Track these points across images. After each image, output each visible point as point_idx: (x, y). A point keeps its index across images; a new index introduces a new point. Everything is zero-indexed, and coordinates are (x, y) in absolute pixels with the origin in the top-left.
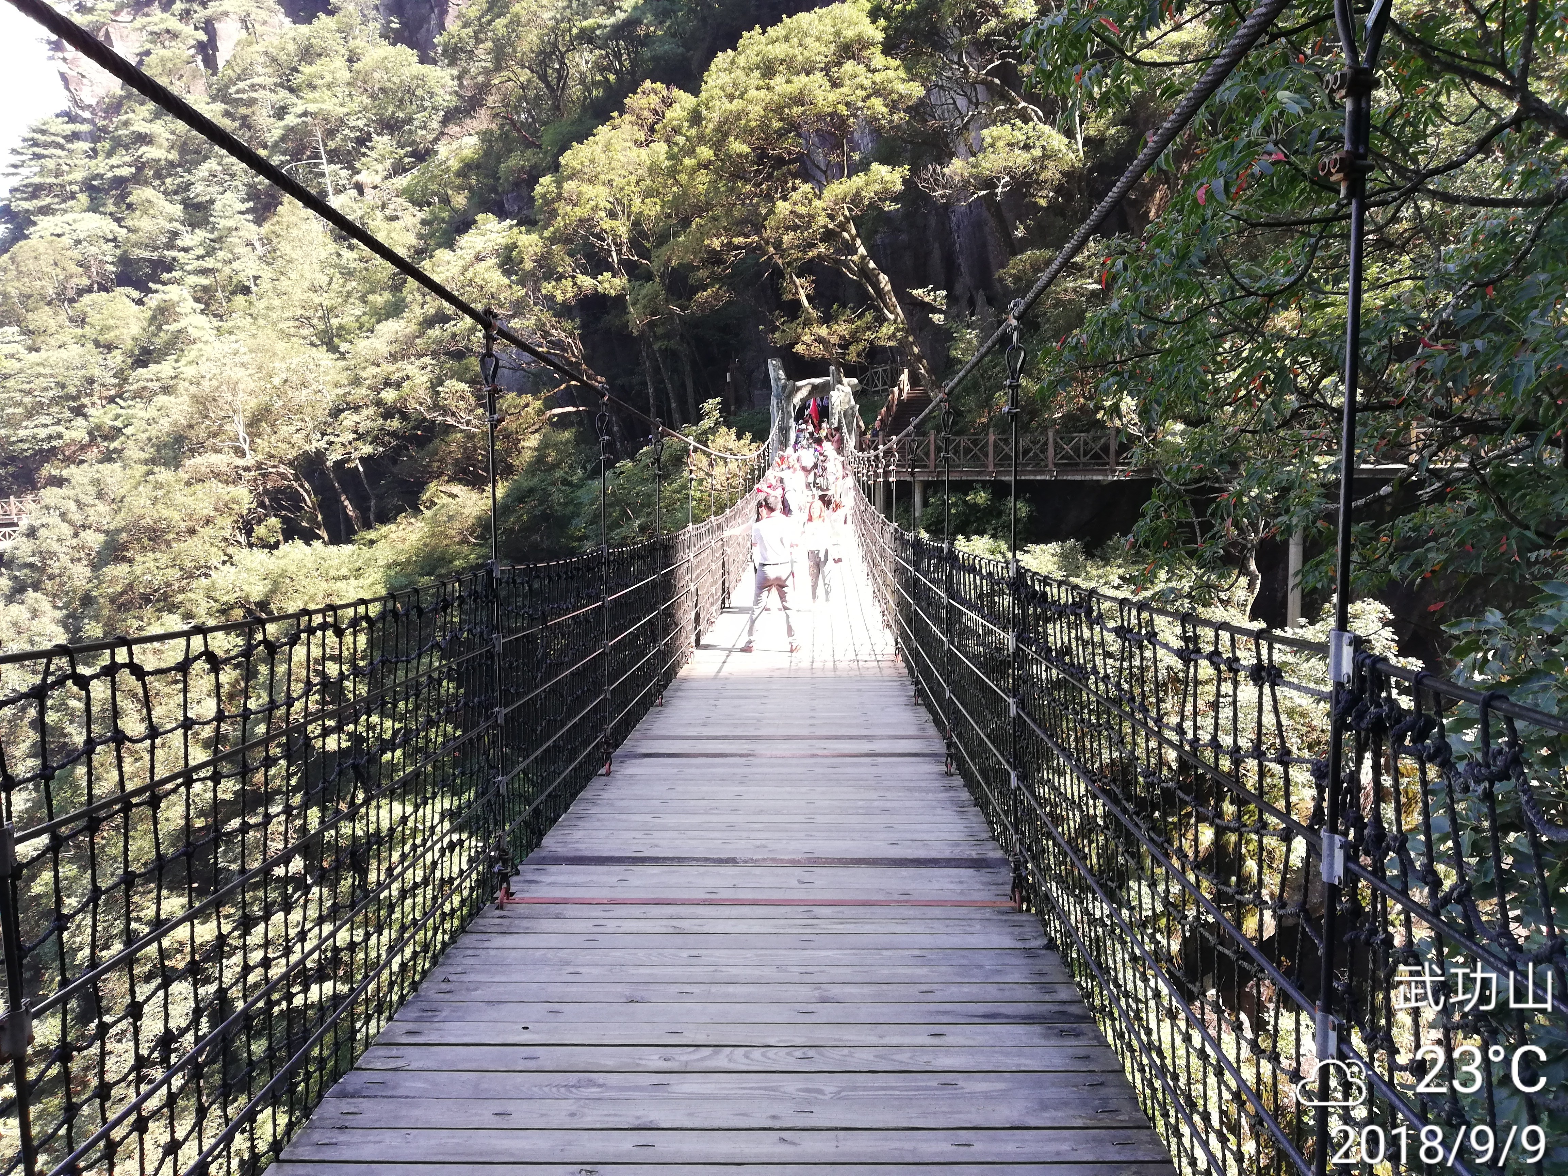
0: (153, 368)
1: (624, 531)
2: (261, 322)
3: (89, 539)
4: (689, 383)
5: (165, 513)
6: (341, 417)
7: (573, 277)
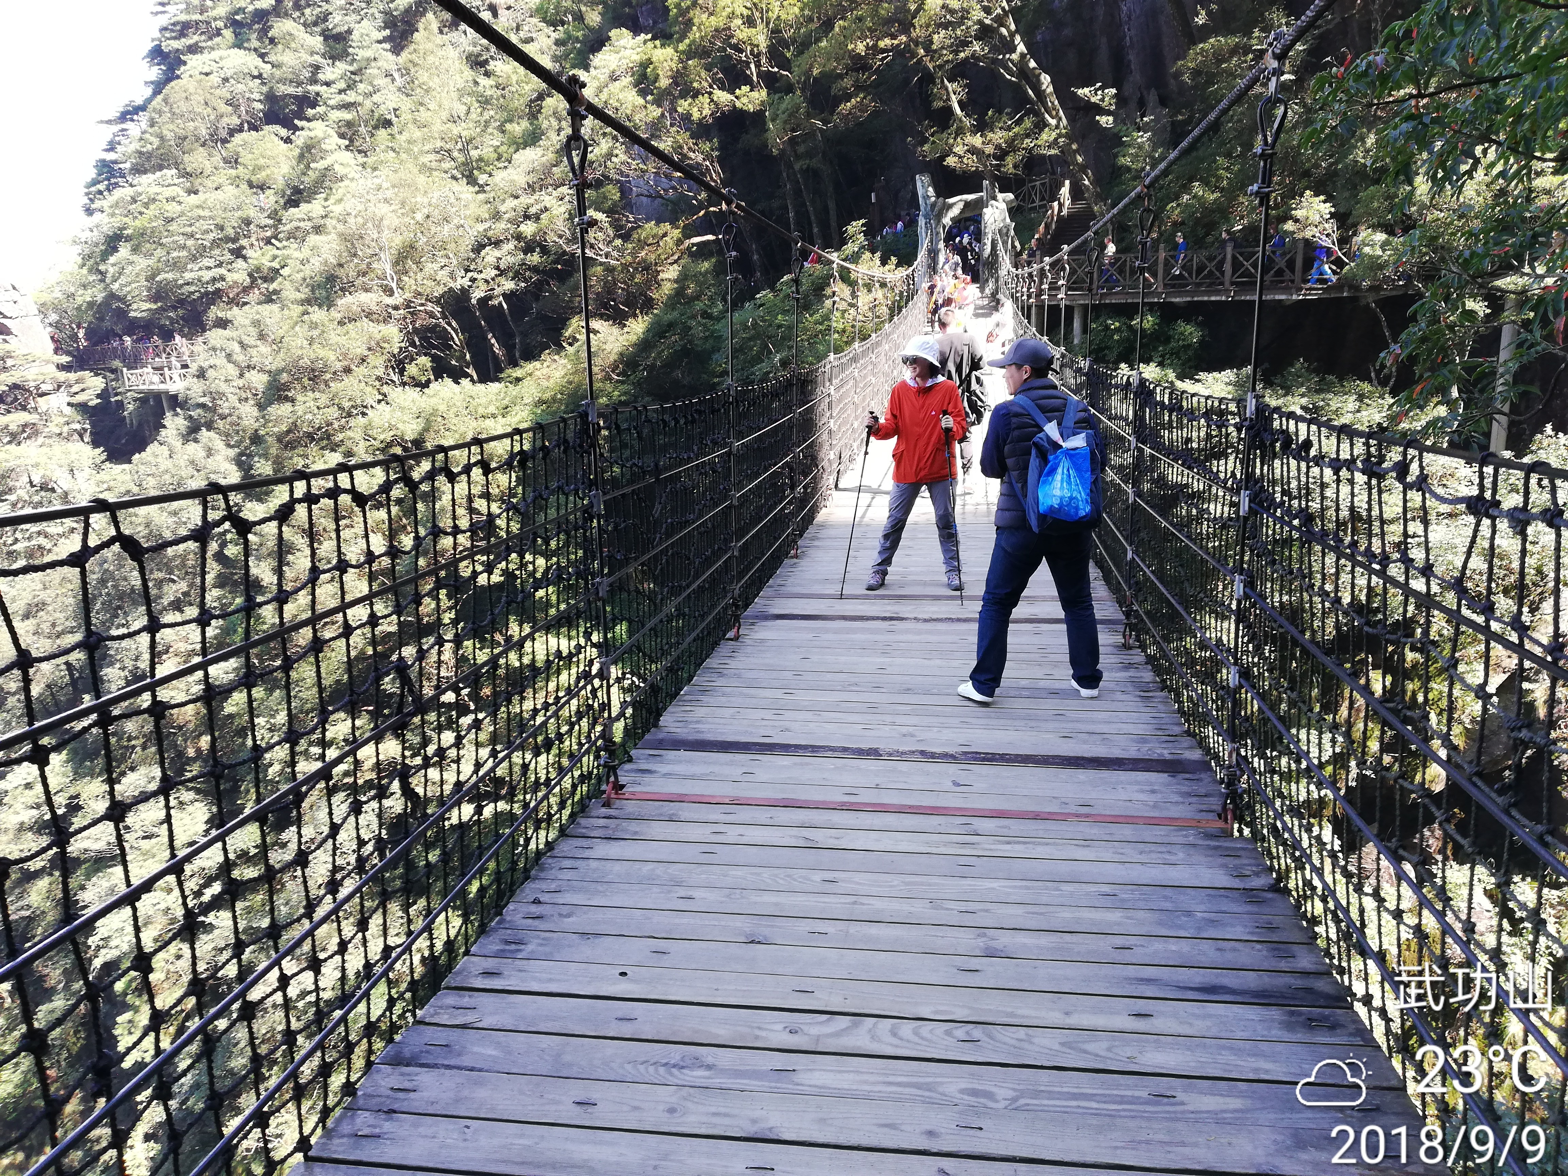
0: (304, 206)
1: (764, 366)
2: (404, 156)
3: (254, 379)
4: (832, 205)
5: (322, 353)
6: (483, 253)
7: (710, 93)
